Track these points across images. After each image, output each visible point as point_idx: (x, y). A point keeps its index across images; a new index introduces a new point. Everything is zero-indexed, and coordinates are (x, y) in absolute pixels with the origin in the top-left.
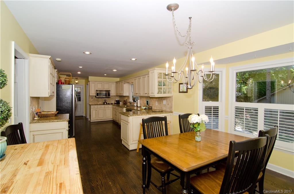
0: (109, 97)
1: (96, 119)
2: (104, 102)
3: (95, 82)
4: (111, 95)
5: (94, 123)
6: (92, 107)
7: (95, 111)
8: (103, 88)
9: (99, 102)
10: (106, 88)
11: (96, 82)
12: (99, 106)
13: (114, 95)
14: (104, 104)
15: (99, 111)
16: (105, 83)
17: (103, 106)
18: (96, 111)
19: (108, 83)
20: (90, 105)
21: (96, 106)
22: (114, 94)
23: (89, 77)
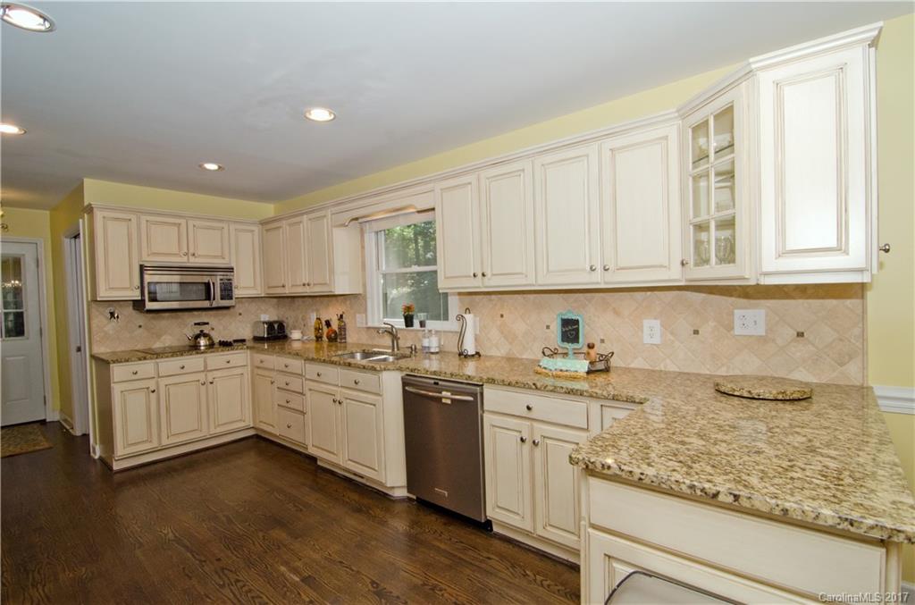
0: (226, 303)
1: (155, 444)
2: (197, 337)
3: (133, 217)
4: (237, 293)
5: (141, 471)
6: (118, 372)
7: (141, 396)
8: (186, 254)
9: (159, 336)
10: (206, 250)
11: (139, 212)
12: (170, 365)
13: (252, 293)
14: (195, 347)
15: (168, 395)
16: (198, 223)
17: (193, 361)
18: (153, 396)
19: (220, 225)
20: (103, 363)
21: (147, 367)
22: (254, 287)
23: (85, 180)
